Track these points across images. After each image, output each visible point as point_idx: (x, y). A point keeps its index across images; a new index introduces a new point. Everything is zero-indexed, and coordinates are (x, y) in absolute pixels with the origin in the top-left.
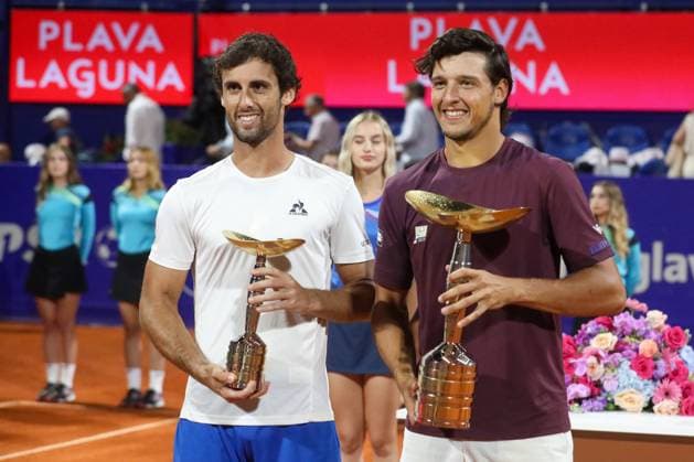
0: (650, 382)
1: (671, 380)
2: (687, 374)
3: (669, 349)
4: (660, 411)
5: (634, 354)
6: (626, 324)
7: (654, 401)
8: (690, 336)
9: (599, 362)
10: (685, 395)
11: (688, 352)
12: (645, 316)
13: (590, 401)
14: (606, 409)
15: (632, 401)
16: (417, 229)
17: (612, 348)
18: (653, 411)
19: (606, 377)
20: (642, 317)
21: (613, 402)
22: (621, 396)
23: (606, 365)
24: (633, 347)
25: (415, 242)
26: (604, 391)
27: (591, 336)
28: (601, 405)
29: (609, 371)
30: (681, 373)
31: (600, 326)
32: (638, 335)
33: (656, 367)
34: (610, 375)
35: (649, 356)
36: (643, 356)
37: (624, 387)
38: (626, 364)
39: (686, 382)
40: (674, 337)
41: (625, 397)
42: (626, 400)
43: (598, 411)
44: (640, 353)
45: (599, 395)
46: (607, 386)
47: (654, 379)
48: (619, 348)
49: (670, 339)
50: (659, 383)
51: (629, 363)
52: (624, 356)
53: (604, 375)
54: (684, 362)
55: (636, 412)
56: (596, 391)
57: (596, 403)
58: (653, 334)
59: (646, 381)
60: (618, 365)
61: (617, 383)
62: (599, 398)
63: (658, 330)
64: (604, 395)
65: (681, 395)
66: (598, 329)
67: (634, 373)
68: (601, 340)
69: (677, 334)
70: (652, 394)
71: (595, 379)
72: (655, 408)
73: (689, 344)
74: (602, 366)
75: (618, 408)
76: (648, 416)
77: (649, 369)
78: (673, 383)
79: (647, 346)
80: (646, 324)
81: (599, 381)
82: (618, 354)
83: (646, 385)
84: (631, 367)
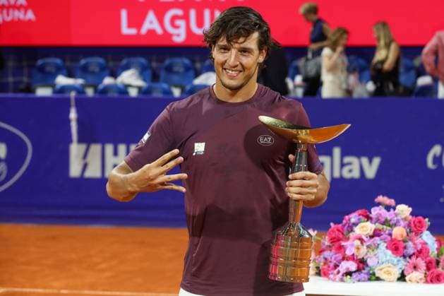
0: (402, 258)
1: (417, 257)
2: (429, 252)
3: (414, 233)
4: (410, 280)
5: (389, 238)
6: (380, 215)
7: (405, 273)
8: (429, 223)
9: (362, 243)
10: (428, 268)
11: (427, 235)
12: (394, 209)
13: (357, 274)
14: (370, 280)
15: (389, 273)
16: (196, 145)
17: (371, 233)
18: (405, 281)
19: (369, 255)
20: (392, 210)
21: (374, 274)
22: (381, 270)
23: (368, 247)
24: (387, 232)
25: (194, 154)
26: (367, 266)
27: (356, 224)
28: (366, 276)
29: (370, 251)
30: (424, 251)
31: (361, 217)
32: (391, 223)
33: (405, 248)
34: (371, 254)
35: (400, 239)
36: (395, 239)
37: (383, 263)
38: (383, 246)
39: (428, 258)
40: (418, 224)
41: (383, 270)
42: (385, 272)
43: (364, 281)
44: (393, 237)
45: (364, 269)
46: (370, 262)
47: (404, 256)
48: (376, 234)
49: (415, 226)
50: (408, 259)
51: (385, 245)
52: (381, 240)
53: (367, 254)
54: (425, 243)
55: (392, 281)
56: (361, 265)
57: (362, 275)
58: (402, 223)
59: (398, 258)
60: (377, 247)
61: (377, 260)
62: (363, 271)
63: (405, 219)
64: (367, 269)
65: (425, 268)
66: (359, 219)
67: (389, 252)
68: (362, 227)
69: (420, 222)
70: (403, 268)
71: (360, 257)
72: (407, 278)
73: (428, 230)
74: (365, 247)
75: (378, 279)
76: (402, 284)
77: (401, 249)
78: (419, 259)
79: (399, 232)
80: (396, 215)
81: (363, 258)
82: (377, 238)
83: (398, 261)
84: (387, 248)
